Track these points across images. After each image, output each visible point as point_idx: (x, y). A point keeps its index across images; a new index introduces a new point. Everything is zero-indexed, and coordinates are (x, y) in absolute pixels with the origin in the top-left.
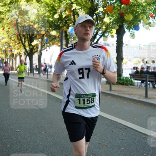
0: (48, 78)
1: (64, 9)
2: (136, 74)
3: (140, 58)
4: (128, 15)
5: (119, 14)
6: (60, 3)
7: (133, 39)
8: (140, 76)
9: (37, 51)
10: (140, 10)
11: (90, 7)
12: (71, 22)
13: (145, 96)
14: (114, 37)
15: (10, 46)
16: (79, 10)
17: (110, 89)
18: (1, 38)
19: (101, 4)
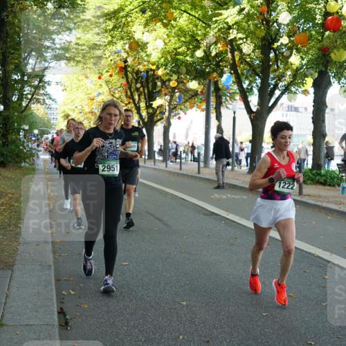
0: (181, 169)
1: (215, 40)
4: (338, 51)
5: (320, 49)
6: (205, 28)
9: (162, 118)
11: (264, 37)
12: (227, 64)
14: (308, 93)
16: (241, 41)
17: (300, 193)
18: (95, 94)
19: (284, 30)
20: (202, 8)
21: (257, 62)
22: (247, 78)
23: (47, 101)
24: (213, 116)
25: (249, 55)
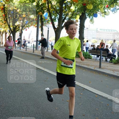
0: (26, 50)
2: (93, 51)
3: (97, 39)
4: (90, 5)
5: (82, 4)
7: (92, 24)
8: (96, 52)
9: (19, 30)
10: (98, 2)
12: (46, 9)
13: (99, 67)
14: (78, 21)
21: (58, 8)
22: (53, 14)
24: (40, 29)
25: (55, 5)
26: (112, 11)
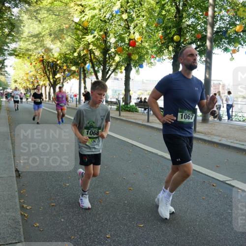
1: (82, 49)
3: (143, 90)
4: (135, 55)
5: (127, 54)
6: (79, 44)
8: (143, 105)
9: (59, 83)
11: (104, 48)
12: (88, 60)
13: (147, 120)
14: (123, 73)
15: (37, 78)
16: (94, 50)
17: (120, 115)
18: (29, 71)
19: (112, 45)
20: (77, 34)
21: (101, 59)
22: (97, 66)
23: (6, 75)
24: (82, 82)
25: (98, 56)
26: (158, 61)
